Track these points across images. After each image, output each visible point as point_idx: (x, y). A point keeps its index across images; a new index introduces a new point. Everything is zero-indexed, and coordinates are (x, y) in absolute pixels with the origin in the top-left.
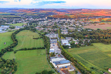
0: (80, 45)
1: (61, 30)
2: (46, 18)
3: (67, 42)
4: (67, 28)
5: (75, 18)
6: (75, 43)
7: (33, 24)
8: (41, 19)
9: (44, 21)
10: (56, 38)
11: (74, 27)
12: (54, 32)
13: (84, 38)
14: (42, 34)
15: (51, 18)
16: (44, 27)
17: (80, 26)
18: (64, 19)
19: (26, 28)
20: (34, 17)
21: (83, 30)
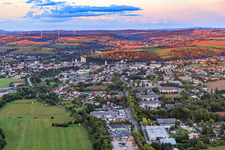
0: (208, 143)
1: (139, 95)
2: (83, 60)
3: (165, 134)
4: (155, 91)
5: (175, 59)
6: (191, 136)
7: (43, 79)
8: (65, 64)
9: (77, 69)
10: (127, 123)
11: (177, 86)
12: (117, 102)
13: (217, 120)
14: (78, 110)
15: (100, 61)
16: (81, 87)
17: (197, 82)
18: (140, 61)
19: (25, 94)
20: (42, 58)
21: (206, 96)
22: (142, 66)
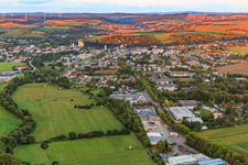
2: (81, 44)
3: (190, 114)
4: (166, 74)
5: (176, 44)
6: (216, 116)
7: (46, 64)
8: (63, 48)
9: (76, 53)
10: (149, 104)
11: (184, 70)
12: (131, 85)
13: (237, 101)
15: (98, 45)
16: (89, 71)
17: (206, 67)
18: (141, 45)
19: (32, 78)
21: (219, 80)
22: (145, 50)
